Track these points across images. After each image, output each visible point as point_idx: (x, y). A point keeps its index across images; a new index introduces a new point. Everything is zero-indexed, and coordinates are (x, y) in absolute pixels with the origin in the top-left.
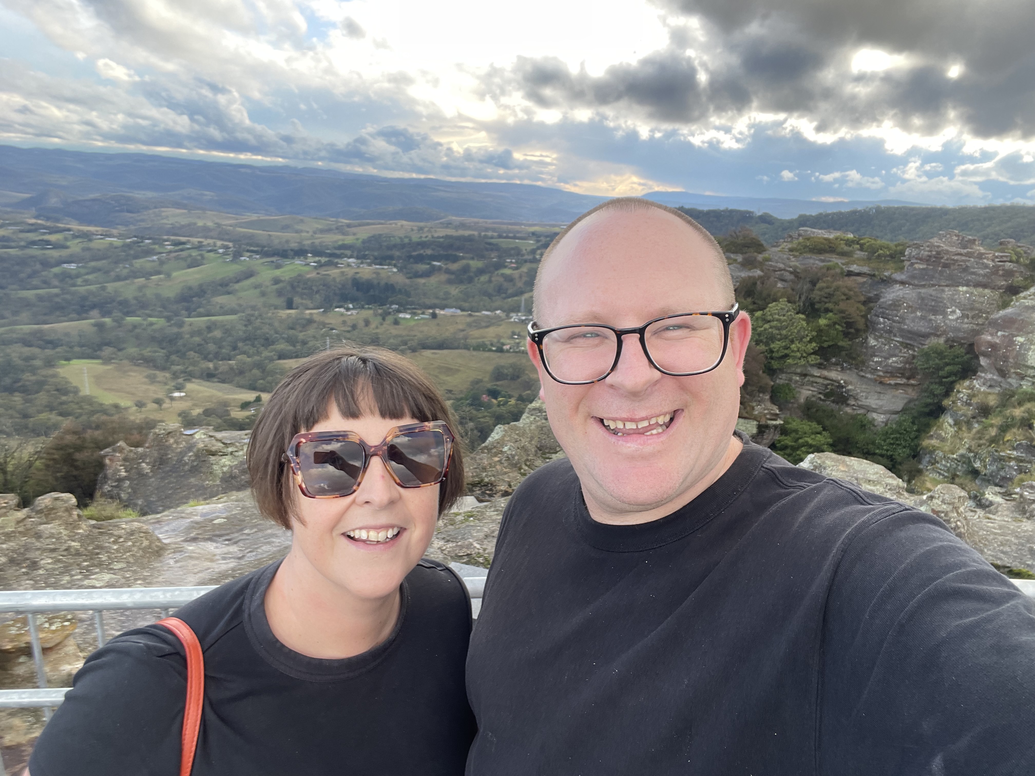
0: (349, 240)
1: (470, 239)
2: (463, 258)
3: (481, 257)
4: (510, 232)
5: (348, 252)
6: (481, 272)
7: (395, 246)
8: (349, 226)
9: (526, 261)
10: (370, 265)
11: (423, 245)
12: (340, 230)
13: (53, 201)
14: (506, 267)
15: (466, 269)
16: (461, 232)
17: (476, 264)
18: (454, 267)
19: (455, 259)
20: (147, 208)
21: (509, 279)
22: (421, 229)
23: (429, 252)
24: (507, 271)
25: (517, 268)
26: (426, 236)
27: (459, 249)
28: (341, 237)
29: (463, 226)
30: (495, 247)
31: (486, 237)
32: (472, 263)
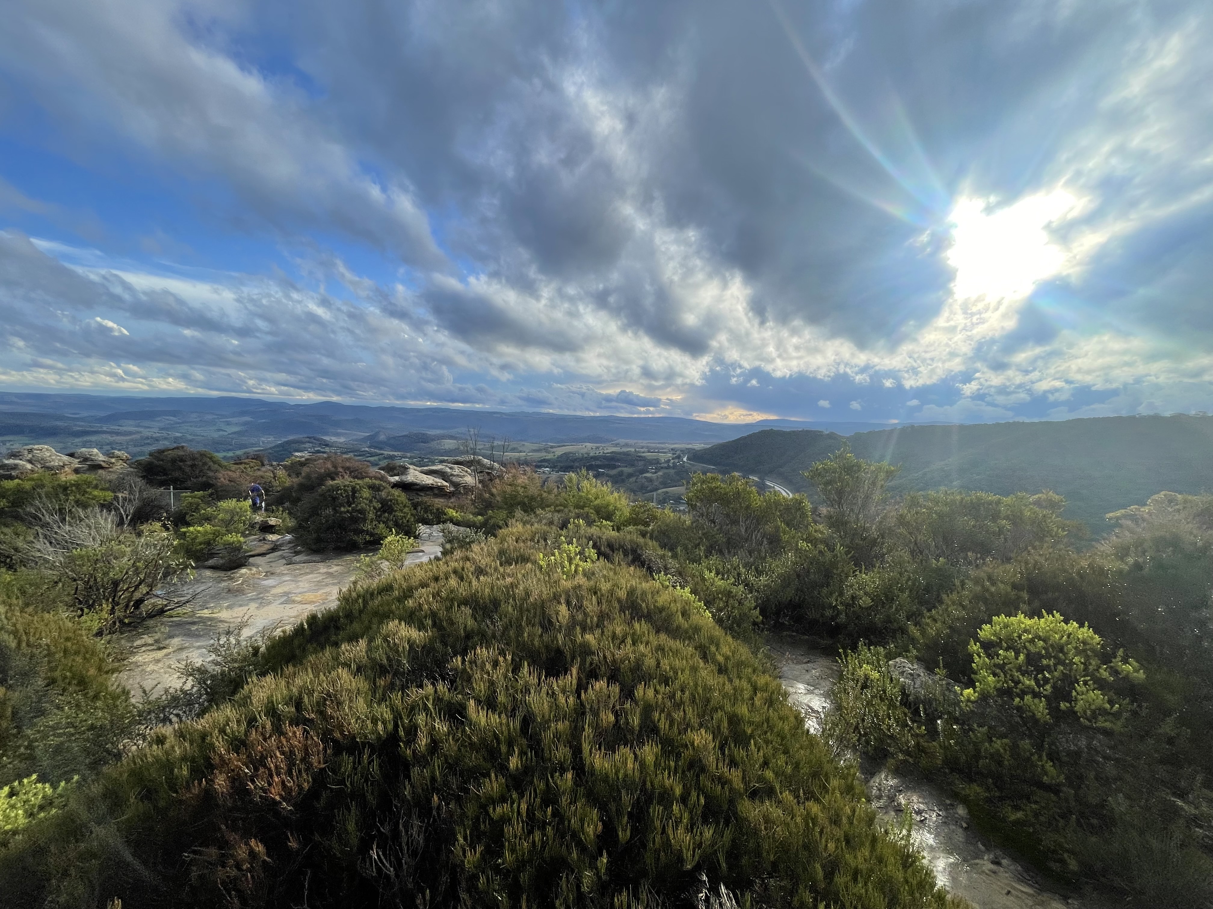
0: (549, 456)
1: (627, 454)
2: (619, 466)
3: (633, 465)
4: (655, 448)
5: (546, 464)
6: (630, 475)
7: (576, 460)
8: (552, 447)
9: (662, 468)
10: (557, 472)
11: (595, 458)
12: (546, 450)
13: (382, 437)
14: (648, 472)
15: (621, 474)
16: (625, 450)
17: (628, 470)
18: (613, 472)
19: (614, 467)
20: (433, 440)
21: (650, 480)
22: (598, 448)
23: (598, 463)
24: (648, 475)
25: (656, 473)
26: (600, 452)
27: (618, 460)
28: (545, 454)
29: (627, 445)
30: (643, 459)
31: (639, 452)
32: (625, 469)
